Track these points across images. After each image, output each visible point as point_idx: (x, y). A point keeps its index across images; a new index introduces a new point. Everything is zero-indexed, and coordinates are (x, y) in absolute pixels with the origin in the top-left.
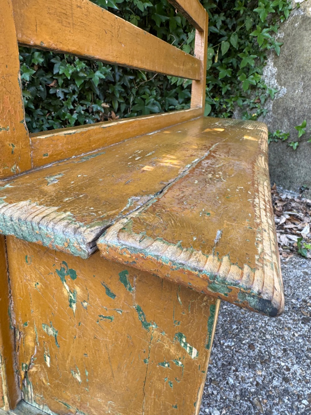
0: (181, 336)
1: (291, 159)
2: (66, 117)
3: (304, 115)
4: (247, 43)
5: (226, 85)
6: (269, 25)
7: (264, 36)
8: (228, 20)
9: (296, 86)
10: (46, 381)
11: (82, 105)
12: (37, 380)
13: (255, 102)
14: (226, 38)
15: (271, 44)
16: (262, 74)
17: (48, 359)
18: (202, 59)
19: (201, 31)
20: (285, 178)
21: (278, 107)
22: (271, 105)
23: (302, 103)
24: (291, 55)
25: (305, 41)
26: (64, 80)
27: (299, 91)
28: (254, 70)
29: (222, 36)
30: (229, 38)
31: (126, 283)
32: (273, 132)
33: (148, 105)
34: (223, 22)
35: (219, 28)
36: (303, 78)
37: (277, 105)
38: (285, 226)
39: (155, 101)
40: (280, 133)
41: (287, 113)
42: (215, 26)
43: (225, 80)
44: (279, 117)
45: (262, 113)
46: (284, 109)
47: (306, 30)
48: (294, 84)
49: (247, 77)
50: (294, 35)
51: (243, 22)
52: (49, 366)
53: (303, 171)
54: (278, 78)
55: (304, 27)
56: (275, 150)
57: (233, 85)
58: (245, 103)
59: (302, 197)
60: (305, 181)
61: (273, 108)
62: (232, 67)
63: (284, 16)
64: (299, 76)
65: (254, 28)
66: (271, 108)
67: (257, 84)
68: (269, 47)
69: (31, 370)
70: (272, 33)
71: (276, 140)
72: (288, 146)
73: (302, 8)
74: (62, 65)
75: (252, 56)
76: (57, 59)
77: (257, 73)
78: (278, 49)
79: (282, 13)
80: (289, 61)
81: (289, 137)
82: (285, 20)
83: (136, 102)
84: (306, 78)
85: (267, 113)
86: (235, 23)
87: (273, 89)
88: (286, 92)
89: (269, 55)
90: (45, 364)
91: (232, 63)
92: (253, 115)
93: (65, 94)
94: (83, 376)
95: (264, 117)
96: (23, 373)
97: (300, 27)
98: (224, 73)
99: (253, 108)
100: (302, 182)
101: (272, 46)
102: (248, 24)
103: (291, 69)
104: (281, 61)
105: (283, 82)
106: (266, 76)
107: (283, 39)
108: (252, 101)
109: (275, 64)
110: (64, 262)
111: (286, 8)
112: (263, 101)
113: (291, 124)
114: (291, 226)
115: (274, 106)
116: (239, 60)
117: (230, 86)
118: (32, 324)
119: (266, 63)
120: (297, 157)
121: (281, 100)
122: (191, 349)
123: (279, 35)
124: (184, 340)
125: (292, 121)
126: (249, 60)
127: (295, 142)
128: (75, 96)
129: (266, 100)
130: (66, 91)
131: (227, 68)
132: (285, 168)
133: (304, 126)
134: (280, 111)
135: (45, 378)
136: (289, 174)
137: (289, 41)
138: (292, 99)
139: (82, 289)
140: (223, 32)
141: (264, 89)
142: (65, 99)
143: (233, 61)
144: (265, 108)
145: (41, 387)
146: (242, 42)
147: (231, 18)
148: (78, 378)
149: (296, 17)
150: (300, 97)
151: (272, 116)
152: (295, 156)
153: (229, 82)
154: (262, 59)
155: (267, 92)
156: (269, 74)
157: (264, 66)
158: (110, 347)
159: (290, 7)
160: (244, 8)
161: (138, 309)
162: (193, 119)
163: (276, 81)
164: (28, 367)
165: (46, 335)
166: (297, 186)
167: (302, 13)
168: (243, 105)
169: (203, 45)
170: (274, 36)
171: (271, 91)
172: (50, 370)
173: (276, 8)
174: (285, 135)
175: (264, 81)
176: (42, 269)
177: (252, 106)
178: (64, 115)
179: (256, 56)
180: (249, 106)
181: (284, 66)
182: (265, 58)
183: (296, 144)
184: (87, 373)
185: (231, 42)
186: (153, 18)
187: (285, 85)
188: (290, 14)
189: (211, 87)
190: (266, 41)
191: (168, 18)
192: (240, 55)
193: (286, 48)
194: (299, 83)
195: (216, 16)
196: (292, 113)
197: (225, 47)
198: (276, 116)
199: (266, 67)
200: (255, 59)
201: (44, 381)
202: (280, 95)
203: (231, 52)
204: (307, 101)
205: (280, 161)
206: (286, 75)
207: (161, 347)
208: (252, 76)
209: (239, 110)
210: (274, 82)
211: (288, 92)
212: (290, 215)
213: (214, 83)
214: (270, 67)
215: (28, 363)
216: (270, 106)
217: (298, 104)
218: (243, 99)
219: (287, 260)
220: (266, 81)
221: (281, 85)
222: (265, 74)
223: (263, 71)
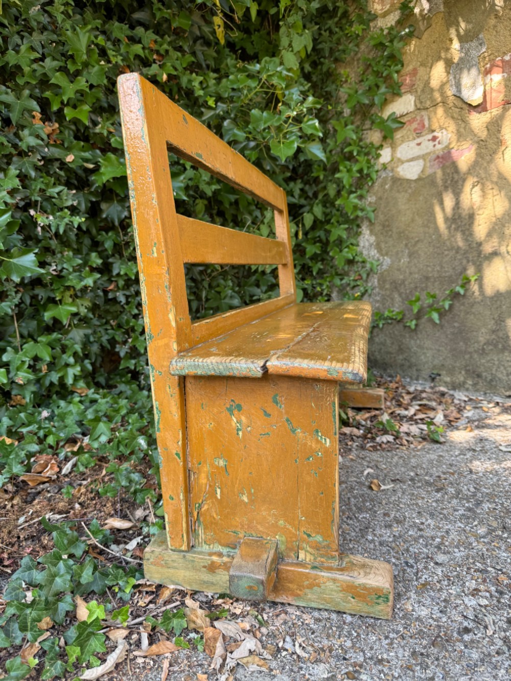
0: (317, 432)
1: (412, 342)
2: (131, 324)
3: (416, 287)
4: (334, 211)
5: (316, 263)
6: (356, 189)
7: (352, 203)
8: (307, 188)
9: (400, 255)
10: (217, 514)
12: (208, 517)
13: (356, 278)
14: (307, 208)
15: (362, 210)
16: (358, 245)
17: (219, 491)
18: (286, 241)
19: (281, 212)
20: (410, 367)
21: (384, 281)
22: (376, 280)
23: (411, 273)
24: (387, 220)
25: (400, 204)
26: (125, 281)
27: (405, 260)
28: (347, 242)
29: (302, 206)
30: (312, 209)
31: (277, 403)
32: (384, 312)
33: (225, 298)
34: (302, 190)
35: (297, 197)
36: (406, 245)
37: (382, 280)
38: (415, 417)
39: (233, 294)
40: (393, 311)
41: (396, 288)
42: (293, 196)
43: (314, 258)
44: (388, 293)
45: (366, 291)
46: (391, 283)
47: (398, 191)
48: (397, 253)
49: (341, 251)
50: (387, 198)
51: (325, 188)
52: (219, 498)
53: (429, 354)
54: (378, 247)
55: (395, 189)
56: (390, 333)
57: (325, 262)
58: (344, 281)
59: (435, 386)
60: (434, 366)
61: (379, 284)
62: (320, 241)
63: (371, 179)
64: (402, 242)
65: (339, 193)
66: (376, 283)
67: (354, 258)
68: (360, 214)
69: (203, 510)
70: (361, 197)
71: (390, 321)
72: (405, 327)
73: (389, 168)
74: (122, 264)
75: (342, 226)
76: (116, 258)
77: (352, 244)
78: (372, 215)
79: (368, 175)
80: (387, 227)
81: (404, 315)
82: (373, 183)
83: (209, 297)
84: (409, 245)
85: (372, 290)
86: (315, 189)
87: (374, 262)
88: (389, 263)
89: (362, 222)
90: (216, 497)
91: (319, 237)
92: (356, 295)
93: (127, 297)
94: (250, 495)
95: (370, 295)
96: (195, 514)
97: (391, 188)
98: (311, 250)
99: (354, 287)
100: (431, 367)
101: (364, 213)
102: (332, 190)
103: (391, 236)
104: (378, 228)
105: (384, 252)
106: (364, 247)
107: (375, 203)
108: (352, 278)
109: (372, 233)
110: (232, 401)
111: (371, 169)
112: (364, 276)
113: (403, 299)
114: (421, 416)
115: (379, 280)
116: (328, 232)
117: (322, 264)
118: (205, 462)
119: (360, 232)
120: (418, 338)
121: (386, 273)
122: (325, 440)
123: (369, 199)
124: (320, 434)
125: (404, 296)
126: (339, 232)
127: (412, 321)
129: (368, 275)
130: (128, 293)
131: (315, 243)
132: (406, 354)
133: (418, 299)
134: (387, 286)
135: (216, 512)
136: (413, 360)
137: (383, 205)
138: (399, 270)
139: (247, 417)
140: (303, 201)
141: (363, 262)
142: (128, 303)
143: (321, 233)
144: (370, 284)
145: (212, 523)
146: (328, 211)
147: (310, 185)
148: (245, 499)
149: (385, 179)
150: (407, 267)
151: (379, 294)
152: (415, 338)
153: (319, 259)
154: (355, 228)
155: (368, 266)
156: (367, 244)
157: (359, 235)
158: (270, 459)
159: (376, 168)
160: (324, 172)
161: (288, 420)
162: (286, 307)
163: (376, 251)
164: (200, 507)
165: (217, 467)
166: (425, 373)
167: (391, 174)
168: (342, 285)
169: (285, 225)
170: (363, 200)
171: (372, 264)
172: (220, 502)
173: (360, 171)
174: (399, 313)
175: (361, 253)
176: (215, 410)
177: (352, 284)
178: (128, 322)
179: (346, 226)
180: (349, 284)
181: (382, 233)
182: (359, 226)
183: (414, 322)
184: (253, 491)
185: (315, 213)
186: (219, 198)
187: (387, 254)
188: (377, 176)
189: (299, 268)
190: (356, 208)
191: (237, 197)
192: (328, 227)
193: (380, 213)
194: (402, 251)
195: (292, 184)
196: (402, 286)
197: (308, 220)
198: (384, 293)
199: (361, 237)
200: (346, 229)
201: (215, 516)
202: (384, 267)
203: (316, 224)
204: (416, 270)
205: (400, 346)
206: (386, 243)
207: (305, 444)
208: (346, 250)
209: (338, 292)
210: (374, 252)
211: (393, 262)
212: (420, 405)
213: (302, 263)
214: (366, 236)
215: (200, 502)
216: (374, 281)
217: (407, 274)
218: (340, 277)
219: (419, 447)
220: (365, 252)
221: (382, 255)
222: (362, 244)
223: (358, 242)
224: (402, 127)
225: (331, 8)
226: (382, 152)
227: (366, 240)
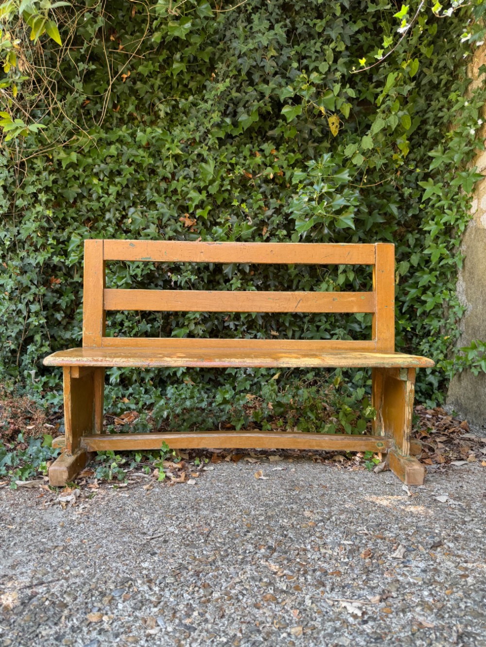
6: (451, 238)
9: (478, 301)
11: (250, 334)
13: (452, 322)
16: (455, 290)
22: (464, 325)
24: (472, 268)
25: (479, 252)
27: (480, 307)
28: (442, 287)
30: (410, 257)
46: (472, 329)
47: (478, 241)
48: (476, 300)
49: (434, 295)
50: (472, 247)
54: (466, 293)
55: (476, 238)
61: (466, 328)
63: (460, 229)
64: (479, 290)
67: (448, 302)
68: (450, 261)
73: (475, 218)
75: (434, 273)
77: (450, 290)
78: (460, 263)
79: (458, 226)
80: (471, 274)
82: (464, 232)
85: (461, 334)
88: (472, 308)
92: (446, 338)
101: (453, 260)
102: (428, 240)
103: (473, 283)
104: (467, 275)
105: (469, 298)
106: (459, 292)
107: (466, 251)
108: (448, 321)
109: (463, 276)
111: (460, 221)
115: (466, 325)
119: (457, 278)
121: (470, 318)
123: (463, 247)
126: (430, 278)
128: (244, 327)
129: (459, 319)
132: (479, 402)
133: (475, 347)
134: (470, 332)
137: (470, 253)
138: (476, 316)
144: (461, 329)
149: (472, 229)
150: (481, 314)
151: (466, 338)
154: (450, 275)
156: (461, 289)
157: (456, 281)
159: (466, 218)
167: (475, 224)
170: (455, 248)
175: (457, 298)
177: (448, 326)
179: (437, 273)
180: (445, 327)
181: (469, 280)
183: (478, 370)
185: (412, 261)
187: (470, 300)
188: (466, 226)
190: (443, 256)
192: (418, 274)
193: (468, 260)
194: (479, 298)
197: (404, 267)
199: (458, 282)
200: (436, 276)
202: (469, 313)
206: (471, 289)
208: (440, 294)
210: (464, 298)
214: (461, 282)
216: (463, 327)
217: (481, 321)
220: (459, 297)
221: (468, 301)
222: (458, 290)
223: (456, 287)
224: (484, 179)
225: (436, 82)
226: (471, 203)
227: (461, 285)
